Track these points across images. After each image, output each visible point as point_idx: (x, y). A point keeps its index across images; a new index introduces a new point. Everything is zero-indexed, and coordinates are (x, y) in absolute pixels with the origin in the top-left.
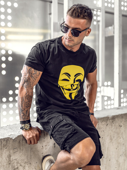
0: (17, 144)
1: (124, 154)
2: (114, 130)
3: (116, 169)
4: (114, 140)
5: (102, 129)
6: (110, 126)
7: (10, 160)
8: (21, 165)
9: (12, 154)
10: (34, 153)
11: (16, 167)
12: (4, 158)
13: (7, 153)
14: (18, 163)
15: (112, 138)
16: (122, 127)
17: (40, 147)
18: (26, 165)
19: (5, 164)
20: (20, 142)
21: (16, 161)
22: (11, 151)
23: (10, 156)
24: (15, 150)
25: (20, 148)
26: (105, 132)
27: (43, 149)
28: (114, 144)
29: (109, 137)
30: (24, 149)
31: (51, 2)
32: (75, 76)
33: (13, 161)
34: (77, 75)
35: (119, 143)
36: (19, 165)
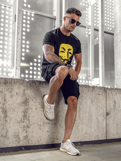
0: (29, 85)
1: (102, 115)
2: (94, 96)
3: (96, 123)
4: (94, 102)
5: (85, 92)
6: (91, 92)
7: (24, 93)
8: (30, 98)
9: (26, 90)
10: (39, 93)
11: (28, 98)
12: (21, 91)
13: (23, 88)
14: (29, 96)
15: (93, 100)
16: (101, 96)
17: (43, 91)
18: (34, 99)
19: (22, 94)
20: (30, 84)
21: (28, 95)
22: (25, 88)
23: (24, 90)
24: (28, 88)
25: (31, 88)
26: (87, 95)
27: (44, 92)
28: (94, 105)
29: (90, 99)
30: (33, 89)
31: (55, 19)
32: (68, 50)
33: (26, 93)
34: (69, 50)
35: (98, 106)
36: (29, 97)
